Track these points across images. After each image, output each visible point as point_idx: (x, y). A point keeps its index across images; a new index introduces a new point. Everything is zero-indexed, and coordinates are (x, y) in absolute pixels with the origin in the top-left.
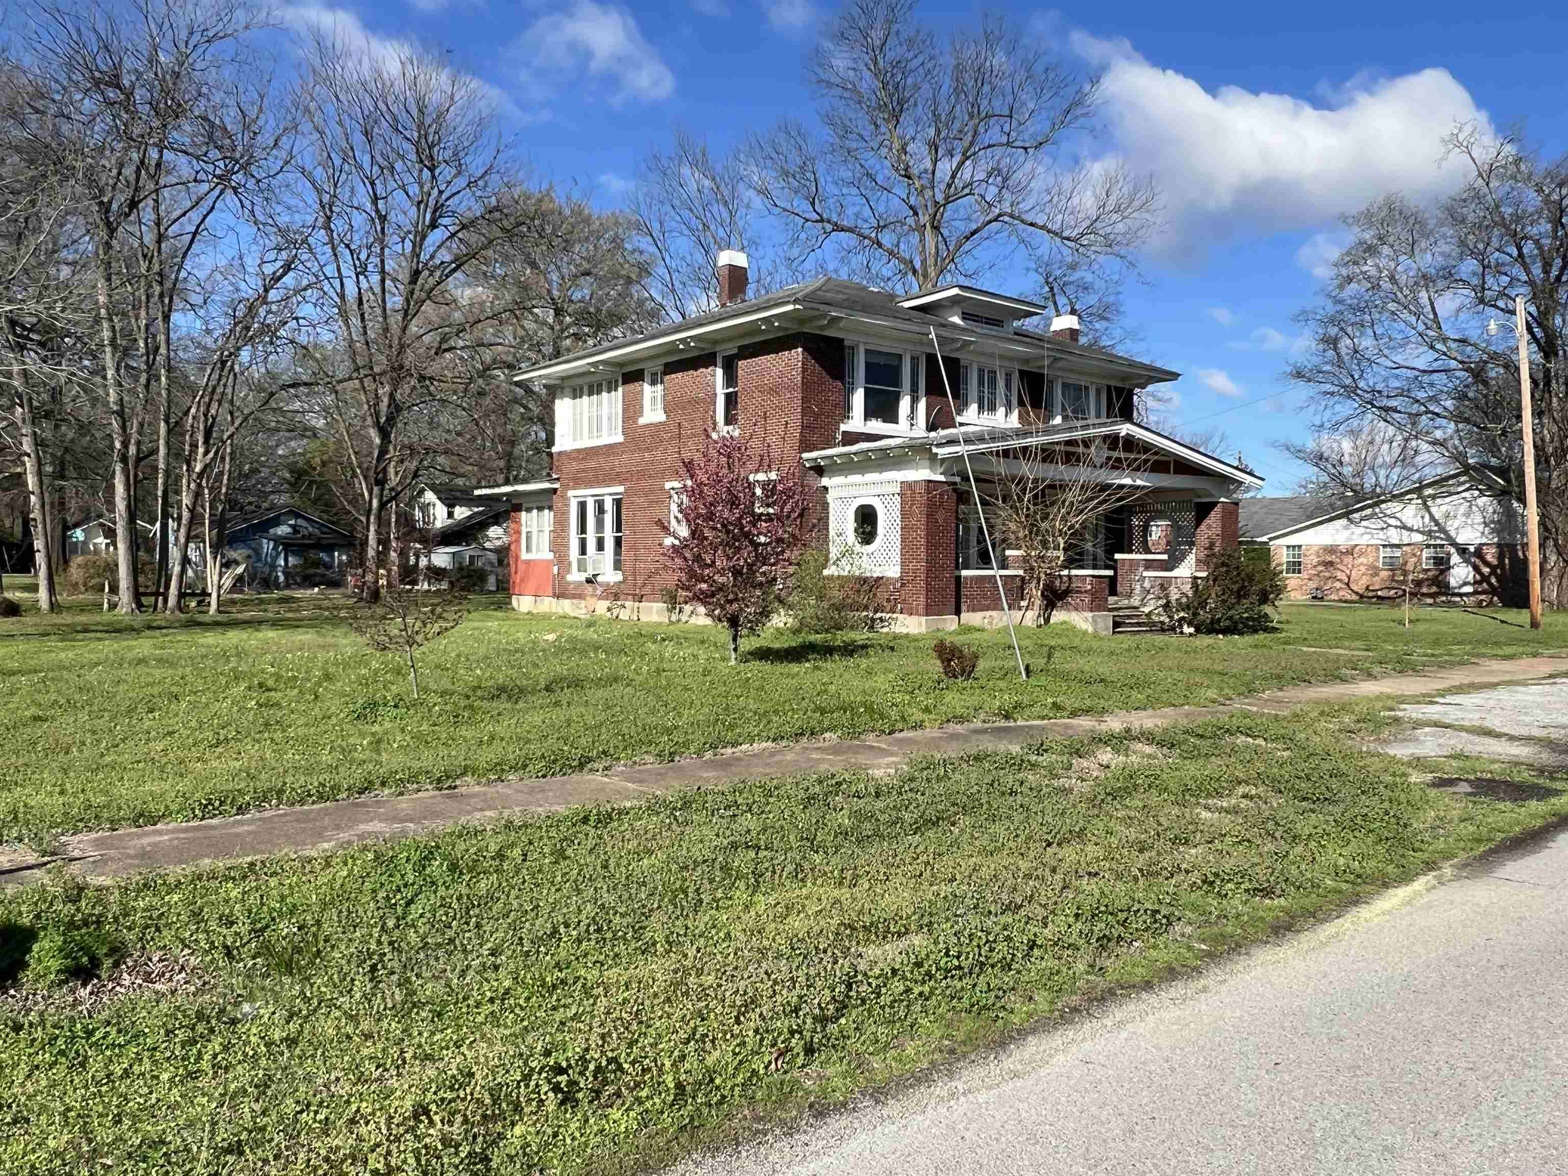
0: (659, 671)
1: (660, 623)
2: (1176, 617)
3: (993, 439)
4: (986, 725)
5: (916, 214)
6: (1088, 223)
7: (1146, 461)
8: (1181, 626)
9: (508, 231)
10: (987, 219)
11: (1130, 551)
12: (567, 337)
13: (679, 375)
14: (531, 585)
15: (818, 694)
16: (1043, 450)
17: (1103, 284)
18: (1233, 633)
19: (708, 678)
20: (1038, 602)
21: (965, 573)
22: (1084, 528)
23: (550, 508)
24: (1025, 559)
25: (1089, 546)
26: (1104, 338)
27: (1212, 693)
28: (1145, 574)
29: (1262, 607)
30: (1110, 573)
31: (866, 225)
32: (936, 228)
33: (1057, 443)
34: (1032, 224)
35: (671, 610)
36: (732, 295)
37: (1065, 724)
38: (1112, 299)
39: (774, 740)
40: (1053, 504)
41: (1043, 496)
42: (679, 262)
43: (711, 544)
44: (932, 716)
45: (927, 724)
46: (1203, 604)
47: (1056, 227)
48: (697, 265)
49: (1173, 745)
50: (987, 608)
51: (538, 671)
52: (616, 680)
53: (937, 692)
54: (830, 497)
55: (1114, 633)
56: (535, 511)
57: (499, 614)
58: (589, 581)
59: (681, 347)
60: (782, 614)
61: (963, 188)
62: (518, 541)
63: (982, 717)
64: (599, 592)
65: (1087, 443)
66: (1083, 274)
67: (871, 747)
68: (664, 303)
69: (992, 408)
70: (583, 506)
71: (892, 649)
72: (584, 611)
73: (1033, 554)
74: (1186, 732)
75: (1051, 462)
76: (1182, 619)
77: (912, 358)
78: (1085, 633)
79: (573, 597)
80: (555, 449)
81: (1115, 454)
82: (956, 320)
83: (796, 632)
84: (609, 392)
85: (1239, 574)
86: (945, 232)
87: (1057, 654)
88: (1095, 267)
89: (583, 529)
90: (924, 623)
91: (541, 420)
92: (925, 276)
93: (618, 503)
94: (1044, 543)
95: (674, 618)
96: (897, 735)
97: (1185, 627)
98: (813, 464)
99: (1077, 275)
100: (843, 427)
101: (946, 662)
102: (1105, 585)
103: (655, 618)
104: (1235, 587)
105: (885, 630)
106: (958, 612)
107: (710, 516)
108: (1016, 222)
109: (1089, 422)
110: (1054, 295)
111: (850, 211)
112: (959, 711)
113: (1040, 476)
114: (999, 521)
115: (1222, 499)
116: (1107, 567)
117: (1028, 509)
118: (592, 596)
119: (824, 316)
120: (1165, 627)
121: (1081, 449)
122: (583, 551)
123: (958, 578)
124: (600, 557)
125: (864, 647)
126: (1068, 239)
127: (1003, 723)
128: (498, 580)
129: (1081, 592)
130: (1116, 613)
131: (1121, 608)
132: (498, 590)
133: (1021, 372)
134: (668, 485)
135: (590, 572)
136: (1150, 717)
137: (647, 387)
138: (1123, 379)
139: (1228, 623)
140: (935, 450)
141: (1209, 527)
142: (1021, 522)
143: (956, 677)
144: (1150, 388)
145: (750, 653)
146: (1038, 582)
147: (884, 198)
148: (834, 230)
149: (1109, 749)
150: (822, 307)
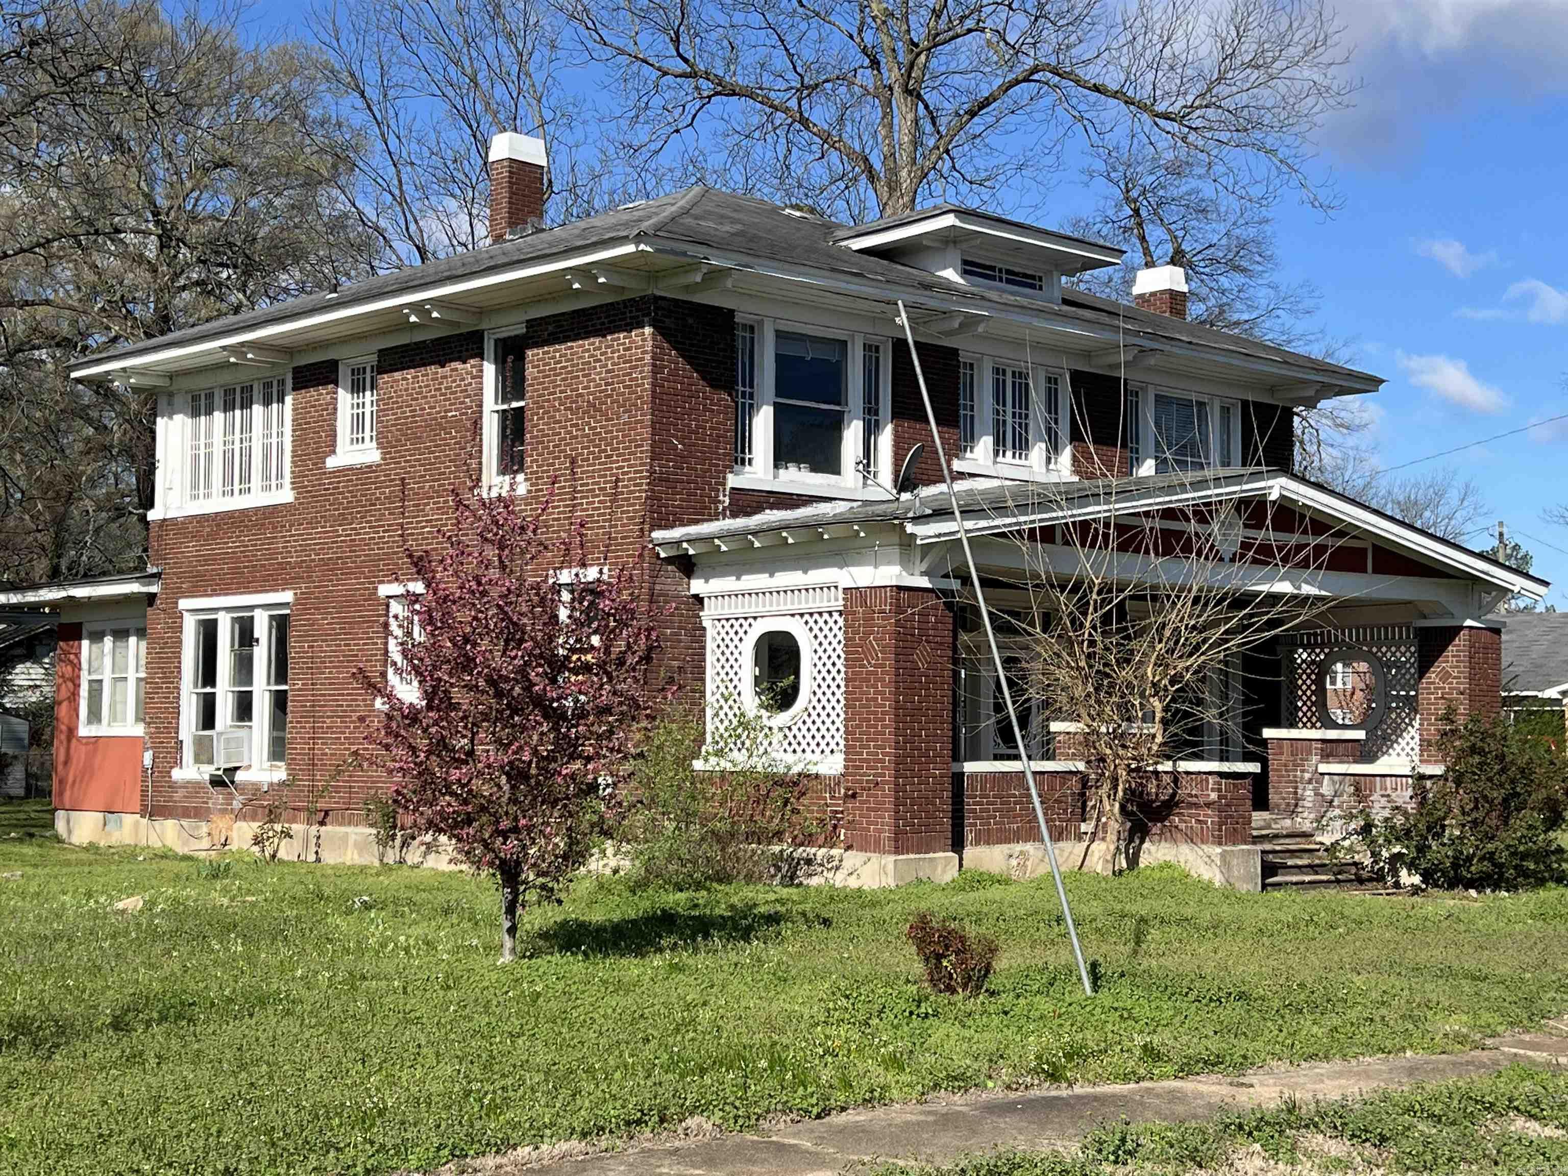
0: (355, 979)
1: (363, 869)
2: (1385, 854)
3: (1023, 508)
4: (1013, 1095)
5: (875, 64)
6: (1201, 86)
7: (1320, 550)
8: (1395, 873)
9: (69, 82)
10: (1011, 77)
11: (1292, 725)
12: (184, 288)
13: (410, 374)
14: (97, 790)
15: (677, 1030)
16: (1121, 529)
17: (1236, 205)
18: (1496, 887)
19: (454, 994)
20: (1114, 826)
21: (970, 767)
22: (1203, 680)
23: (141, 633)
24: (1089, 740)
25: (1210, 716)
26: (1238, 305)
27: (1456, 1024)
28: (1323, 768)
29: (1552, 835)
30: (1254, 767)
31: (781, 84)
32: (913, 93)
33: (1147, 514)
34: (1096, 89)
35: (385, 841)
36: (516, 219)
37: (1171, 1092)
38: (1252, 232)
39: (584, 1135)
40: (1139, 634)
41: (1122, 616)
42: (414, 146)
43: (465, 718)
44: (905, 1078)
45: (895, 1093)
46: (1436, 828)
47: (1144, 94)
48: (450, 154)
49: (1383, 1139)
50: (1017, 837)
51: (101, 983)
52: (262, 1002)
53: (915, 1022)
54: (707, 616)
55: (1264, 886)
56: (108, 641)
57: (28, 850)
58: (216, 782)
59: (413, 319)
60: (610, 851)
61: (962, 19)
62: (74, 696)
63: (1005, 1074)
64: (236, 805)
65: (1203, 514)
66: (1193, 183)
67: (781, 1148)
68: (382, 223)
69: (1021, 445)
70: (209, 632)
71: (827, 922)
72: (205, 843)
73: (1103, 729)
74: (1410, 1110)
75: (1137, 551)
76: (1396, 858)
77: (867, 347)
78: (1207, 887)
79: (186, 813)
80: (152, 515)
81: (1260, 536)
82: (951, 274)
83: (637, 886)
84: (267, 403)
85: (1503, 770)
86: (931, 97)
87: (1154, 934)
88: (1219, 169)
89: (208, 675)
90: (891, 867)
91: (127, 452)
92: (893, 186)
93: (281, 625)
94: (1125, 712)
95: (391, 856)
96: (837, 1119)
97: (1404, 873)
98: (673, 553)
99: (1182, 187)
100: (733, 481)
101: (934, 959)
102: (1245, 790)
103: (352, 857)
104: (1497, 795)
105: (815, 881)
106: (958, 845)
107: (466, 664)
108: (1064, 82)
109: (1209, 473)
110: (1140, 225)
111: (748, 58)
112: (961, 1063)
113: (1115, 576)
114: (1038, 665)
115: (1469, 623)
116: (1248, 757)
117: (1092, 643)
118: (223, 812)
119: (694, 266)
120: (1364, 874)
121: (1193, 526)
122: (208, 719)
123: (958, 778)
124: (242, 733)
125: (773, 919)
126: (1166, 116)
127: (1049, 1090)
128: (28, 775)
129: (1196, 806)
130: (1268, 847)
131: (1276, 836)
132: (28, 795)
133: (1077, 377)
134: (384, 590)
135: (221, 762)
136: (1340, 1074)
137: (344, 398)
138: (1272, 389)
139: (1487, 866)
140: (910, 528)
141: (1445, 677)
142: (1078, 668)
143: (953, 991)
144: (1323, 404)
145: (544, 935)
146: (1115, 787)
147: (813, 34)
148: (717, 94)
149: (1257, 1147)
150: (692, 250)
